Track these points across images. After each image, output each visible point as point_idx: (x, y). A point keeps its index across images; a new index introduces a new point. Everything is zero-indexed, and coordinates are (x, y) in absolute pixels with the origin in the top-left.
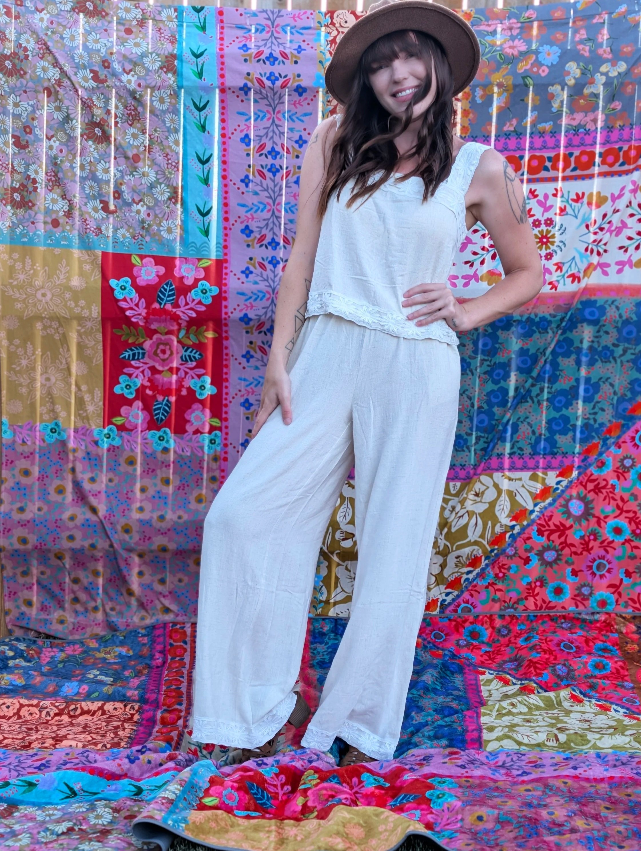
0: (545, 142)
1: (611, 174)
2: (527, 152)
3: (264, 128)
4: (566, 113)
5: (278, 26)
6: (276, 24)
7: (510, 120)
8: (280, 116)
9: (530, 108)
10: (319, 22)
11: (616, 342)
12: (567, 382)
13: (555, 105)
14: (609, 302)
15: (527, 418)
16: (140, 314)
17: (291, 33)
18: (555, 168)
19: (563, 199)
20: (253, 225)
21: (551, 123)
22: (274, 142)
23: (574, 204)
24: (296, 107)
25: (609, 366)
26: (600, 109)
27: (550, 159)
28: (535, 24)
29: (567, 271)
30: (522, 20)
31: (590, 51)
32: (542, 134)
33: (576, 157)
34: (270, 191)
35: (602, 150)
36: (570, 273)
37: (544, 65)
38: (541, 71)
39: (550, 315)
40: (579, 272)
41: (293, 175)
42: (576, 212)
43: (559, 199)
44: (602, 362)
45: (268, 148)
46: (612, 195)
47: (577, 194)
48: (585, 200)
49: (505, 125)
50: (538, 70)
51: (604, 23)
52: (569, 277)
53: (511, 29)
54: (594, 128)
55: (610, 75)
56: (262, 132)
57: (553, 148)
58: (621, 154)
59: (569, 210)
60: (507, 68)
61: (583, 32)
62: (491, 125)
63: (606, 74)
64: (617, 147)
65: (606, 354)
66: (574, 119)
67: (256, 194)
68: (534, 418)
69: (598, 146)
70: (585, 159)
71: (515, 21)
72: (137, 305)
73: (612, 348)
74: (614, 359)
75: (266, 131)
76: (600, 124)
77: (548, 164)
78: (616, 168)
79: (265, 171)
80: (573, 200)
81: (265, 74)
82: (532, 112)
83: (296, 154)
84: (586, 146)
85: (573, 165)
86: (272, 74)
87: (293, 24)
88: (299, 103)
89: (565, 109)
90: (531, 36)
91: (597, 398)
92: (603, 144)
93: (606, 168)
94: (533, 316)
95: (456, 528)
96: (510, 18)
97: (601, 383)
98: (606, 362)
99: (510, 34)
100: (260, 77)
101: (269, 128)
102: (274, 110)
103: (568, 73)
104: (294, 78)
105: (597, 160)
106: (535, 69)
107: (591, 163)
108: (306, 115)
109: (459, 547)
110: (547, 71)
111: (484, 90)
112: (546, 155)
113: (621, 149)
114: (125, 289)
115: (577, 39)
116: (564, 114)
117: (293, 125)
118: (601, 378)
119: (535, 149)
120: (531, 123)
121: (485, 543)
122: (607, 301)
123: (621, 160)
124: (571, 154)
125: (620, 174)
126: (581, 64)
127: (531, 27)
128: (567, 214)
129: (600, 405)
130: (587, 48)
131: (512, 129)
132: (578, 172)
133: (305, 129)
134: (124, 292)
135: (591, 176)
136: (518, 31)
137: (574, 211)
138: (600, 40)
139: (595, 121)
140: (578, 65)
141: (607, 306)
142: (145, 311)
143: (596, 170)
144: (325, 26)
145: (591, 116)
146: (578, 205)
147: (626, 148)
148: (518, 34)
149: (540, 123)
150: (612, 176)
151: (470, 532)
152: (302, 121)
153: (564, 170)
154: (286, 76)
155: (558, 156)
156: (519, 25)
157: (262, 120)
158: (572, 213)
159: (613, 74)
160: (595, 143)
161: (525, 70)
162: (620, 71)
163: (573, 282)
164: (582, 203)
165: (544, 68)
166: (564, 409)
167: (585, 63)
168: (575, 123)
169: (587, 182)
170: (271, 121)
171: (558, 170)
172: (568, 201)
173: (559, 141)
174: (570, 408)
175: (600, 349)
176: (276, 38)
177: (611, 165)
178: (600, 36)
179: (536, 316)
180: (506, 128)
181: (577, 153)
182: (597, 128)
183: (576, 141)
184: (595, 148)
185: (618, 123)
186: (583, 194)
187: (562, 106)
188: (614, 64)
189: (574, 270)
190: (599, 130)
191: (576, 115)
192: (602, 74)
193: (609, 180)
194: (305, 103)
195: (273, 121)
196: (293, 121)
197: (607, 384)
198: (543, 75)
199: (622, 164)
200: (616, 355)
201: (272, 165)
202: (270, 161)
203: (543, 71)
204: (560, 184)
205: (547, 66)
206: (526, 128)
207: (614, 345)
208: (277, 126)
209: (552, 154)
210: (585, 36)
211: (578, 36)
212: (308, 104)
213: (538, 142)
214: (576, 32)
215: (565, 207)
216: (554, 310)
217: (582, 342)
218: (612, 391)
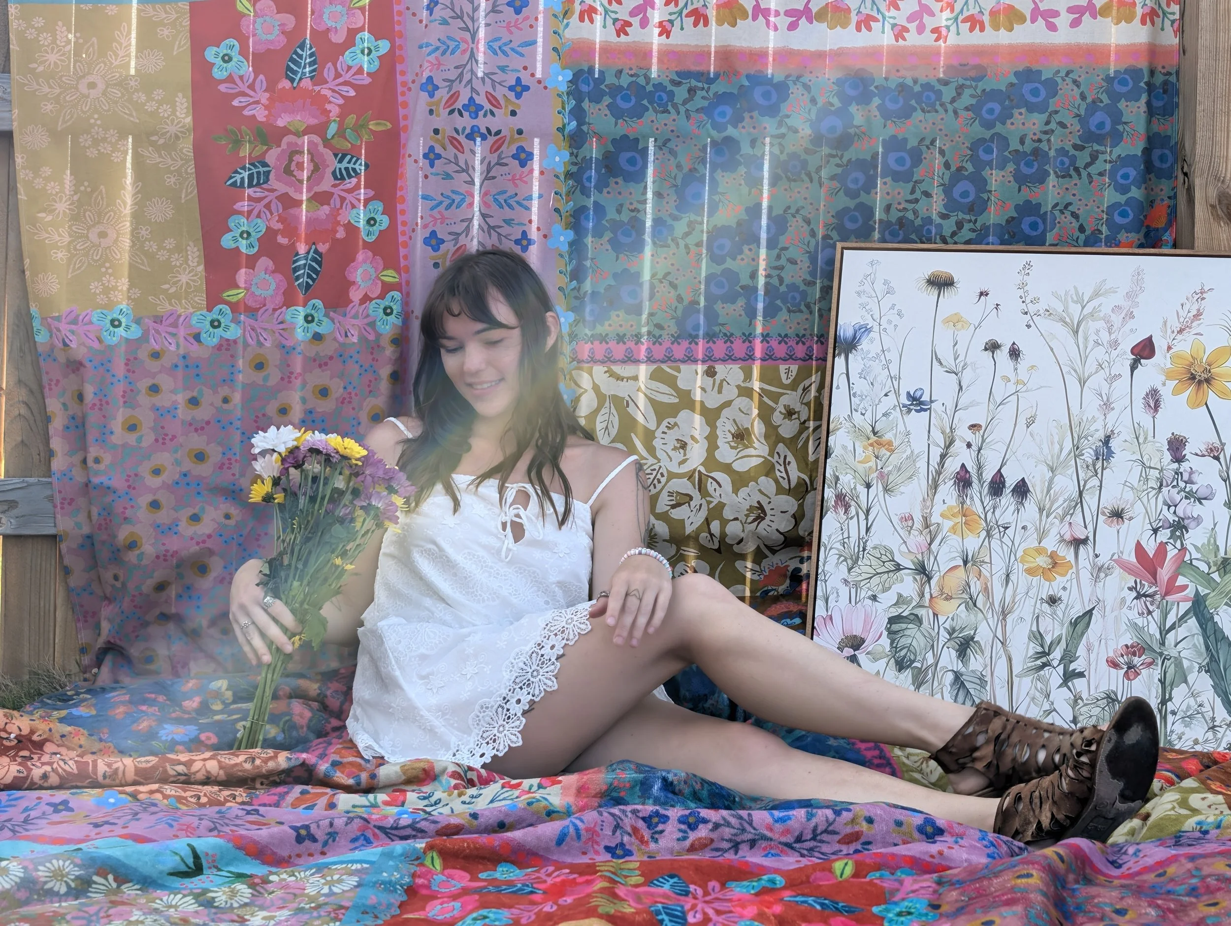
11: (1079, 142)
12: (1001, 211)
14: (1062, 74)
16: (257, 102)
25: (1067, 183)
29: (962, 11)
36: (966, 14)
39: (939, 80)
40: (981, 12)
44: (1058, 176)
52: (964, 21)
65: (1063, 162)
72: (252, 87)
73: (1072, 152)
74: (1078, 171)
94: (909, 82)
97: (1057, 213)
98: (1064, 177)
114: (230, 59)
118: (1057, 205)
122: (1058, 72)
134: (230, 65)
141: (1058, 80)
142: (267, 95)
163: (972, 29)
175: (1053, 153)
179: (915, 82)
189: (973, 10)
197: (1067, 213)
200: (1080, 164)
207: (1076, 147)
216: (946, 73)
217: (1022, 142)
218: (1076, 225)
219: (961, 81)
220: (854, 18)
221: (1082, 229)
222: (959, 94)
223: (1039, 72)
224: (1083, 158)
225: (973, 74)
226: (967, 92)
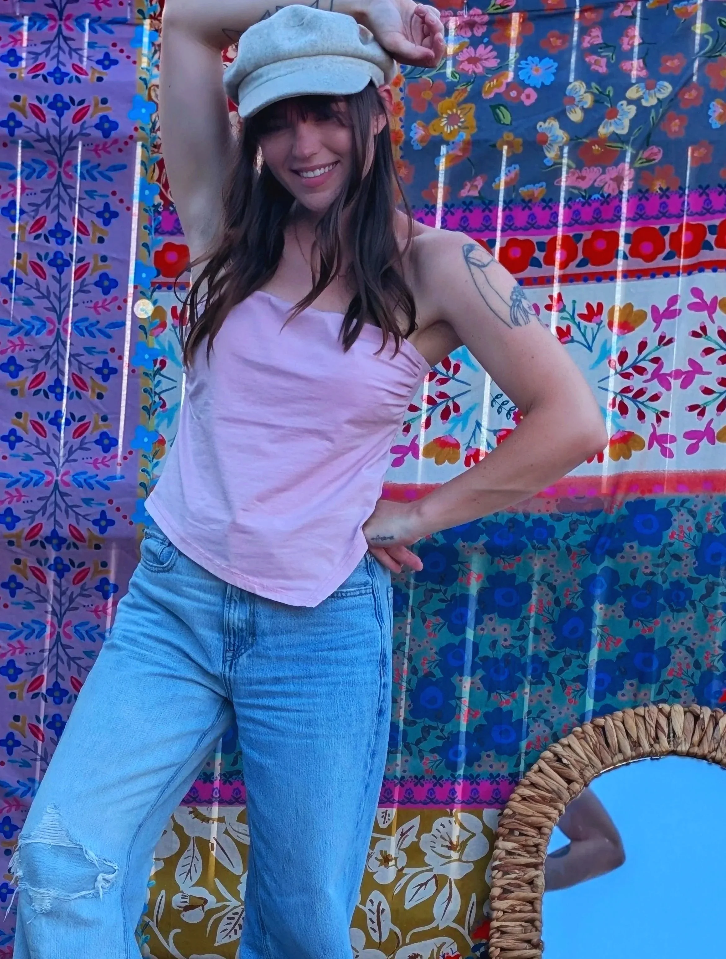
0: (532, 216)
1: (652, 274)
2: (499, 233)
3: (43, 191)
4: (569, 167)
5: (69, 17)
6: (65, 14)
7: (472, 179)
8: (69, 170)
9: (504, 159)
10: (140, 12)
11: (695, 575)
12: (612, 646)
13: (551, 155)
14: (677, 504)
15: (543, 712)
17: (91, 28)
18: (550, 261)
19: (565, 315)
20: (21, 358)
21: (544, 184)
22: (60, 215)
23: (583, 323)
24: (99, 156)
25: (683, 617)
26: (628, 160)
27: (541, 246)
28: (516, 17)
30: (491, 10)
31: (608, 65)
32: (527, 203)
33: (586, 242)
34: (52, 298)
35: (631, 231)
37: (528, 86)
38: (523, 97)
39: (551, 516)
41: (93, 271)
42: (589, 338)
43: (554, 314)
44: (673, 610)
45: (49, 225)
46: (655, 309)
47: (589, 306)
48: (604, 317)
49: (463, 187)
50: (519, 94)
51: (634, 17)
53: (471, 25)
54: (617, 192)
55: (644, 103)
56: (40, 199)
57: (548, 228)
58: (667, 238)
59: (574, 331)
60: (464, 91)
61: (596, 32)
62: (436, 187)
63: (636, 102)
64: (657, 227)
65: (678, 597)
66: (583, 178)
67: (28, 303)
68: (556, 711)
69: (623, 223)
70: (601, 245)
71: (480, 11)
73: (688, 585)
74: (693, 604)
75: (46, 195)
76: (626, 186)
77: (539, 255)
78: (659, 262)
79: (44, 264)
80: (581, 316)
81: (47, 98)
82: (508, 165)
83: (98, 235)
84: (602, 222)
85: (580, 256)
86: (58, 98)
87: (96, 13)
88: (104, 149)
89: (565, 161)
90: (507, 38)
91: (665, 676)
92: (631, 220)
93: (638, 264)
94: (521, 517)
95: (414, 903)
96: (469, 8)
97: (672, 648)
98: (679, 611)
99: (469, 34)
100: (37, 103)
101: (52, 190)
102: (60, 161)
103: (572, 100)
104: (96, 105)
105: (622, 246)
106: (513, 94)
107: (612, 254)
108: (114, 168)
109: (417, 938)
110: (534, 96)
111: (425, 128)
112: (535, 239)
113: (665, 230)
115: (586, 45)
116: (564, 169)
117: (90, 185)
118: (672, 640)
119: (516, 229)
120: (506, 183)
121: (464, 932)
122: (673, 501)
123: (667, 249)
124: (578, 237)
125: (667, 272)
126: (593, 85)
127: (509, 22)
128: (572, 341)
129: (670, 687)
130: (604, 61)
131: (475, 193)
132: (590, 268)
133: (114, 193)
135: (611, 276)
136: (484, 29)
137: (584, 335)
138: (626, 47)
139: (619, 180)
140: (589, 86)
141: (672, 510)
143: (620, 264)
144: (151, 17)
145: (612, 172)
146: (592, 326)
147: (674, 228)
148: (484, 35)
149: (524, 186)
150: (653, 276)
151: (437, 910)
152: (110, 179)
153: (563, 265)
154: (82, 102)
155: (554, 239)
156: (486, 18)
157: (39, 177)
158: (582, 340)
159: (650, 102)
160: (619, 218)
161: (497, 94)
162: (661, 96)
164: (599, 324)
165: (529, 91)
166: (608, 695)
167: (599, 83)
168: (584, 185)
169: (605, 285)
170: (55, 178)
171: (552, 263)
172: (573, 317)
173: (556, 215)
174: (619, 693)
175: (666, 586)
176: (66, 39)
177: (649, 258)
178: (626, 40)
179: (527, 517)
180: (464, 193)
181: (587, 235)
182: (621, 193)
183: (587, 214)
184: (619, 226)
185: (657, 186)
186: (600, 306)
187: (561, 157)
188: (650, 87)
190: (625, 196)
191: (585, 172)
192: (630, 102)
193: (646, 282)
194: (113, 149)
195: (59, 179)
196: (94, 179)
197: (682, 648)
198: (527, 103)
199: (668, 257)
200: (696, 596)
201: (56, 253)
202: (53, 246)
203: (528, 97)
204: (556, 288)
205: (534, 88)
206: (498, 192)
207: (691, 580)
208: (66, 187)
209: (546, 238)
210: (600, 41)
211: (587, 39)
212: (120, 150)
213: (521, 218)
214: (583, 32)
215: (568, 328)
216: (558, 507)
217: (633, 576)
218: (691, 660)
219: (575, 517)
220: (463, 453)
221: (697, 665)
222: (573, 530)
223: (652, 502)
224: (699, 590)
225: (588, 508)
226: (582, 528)
